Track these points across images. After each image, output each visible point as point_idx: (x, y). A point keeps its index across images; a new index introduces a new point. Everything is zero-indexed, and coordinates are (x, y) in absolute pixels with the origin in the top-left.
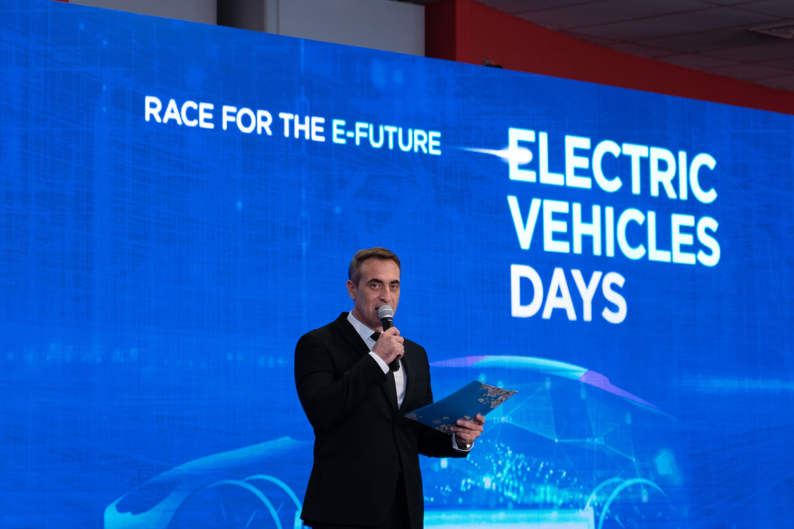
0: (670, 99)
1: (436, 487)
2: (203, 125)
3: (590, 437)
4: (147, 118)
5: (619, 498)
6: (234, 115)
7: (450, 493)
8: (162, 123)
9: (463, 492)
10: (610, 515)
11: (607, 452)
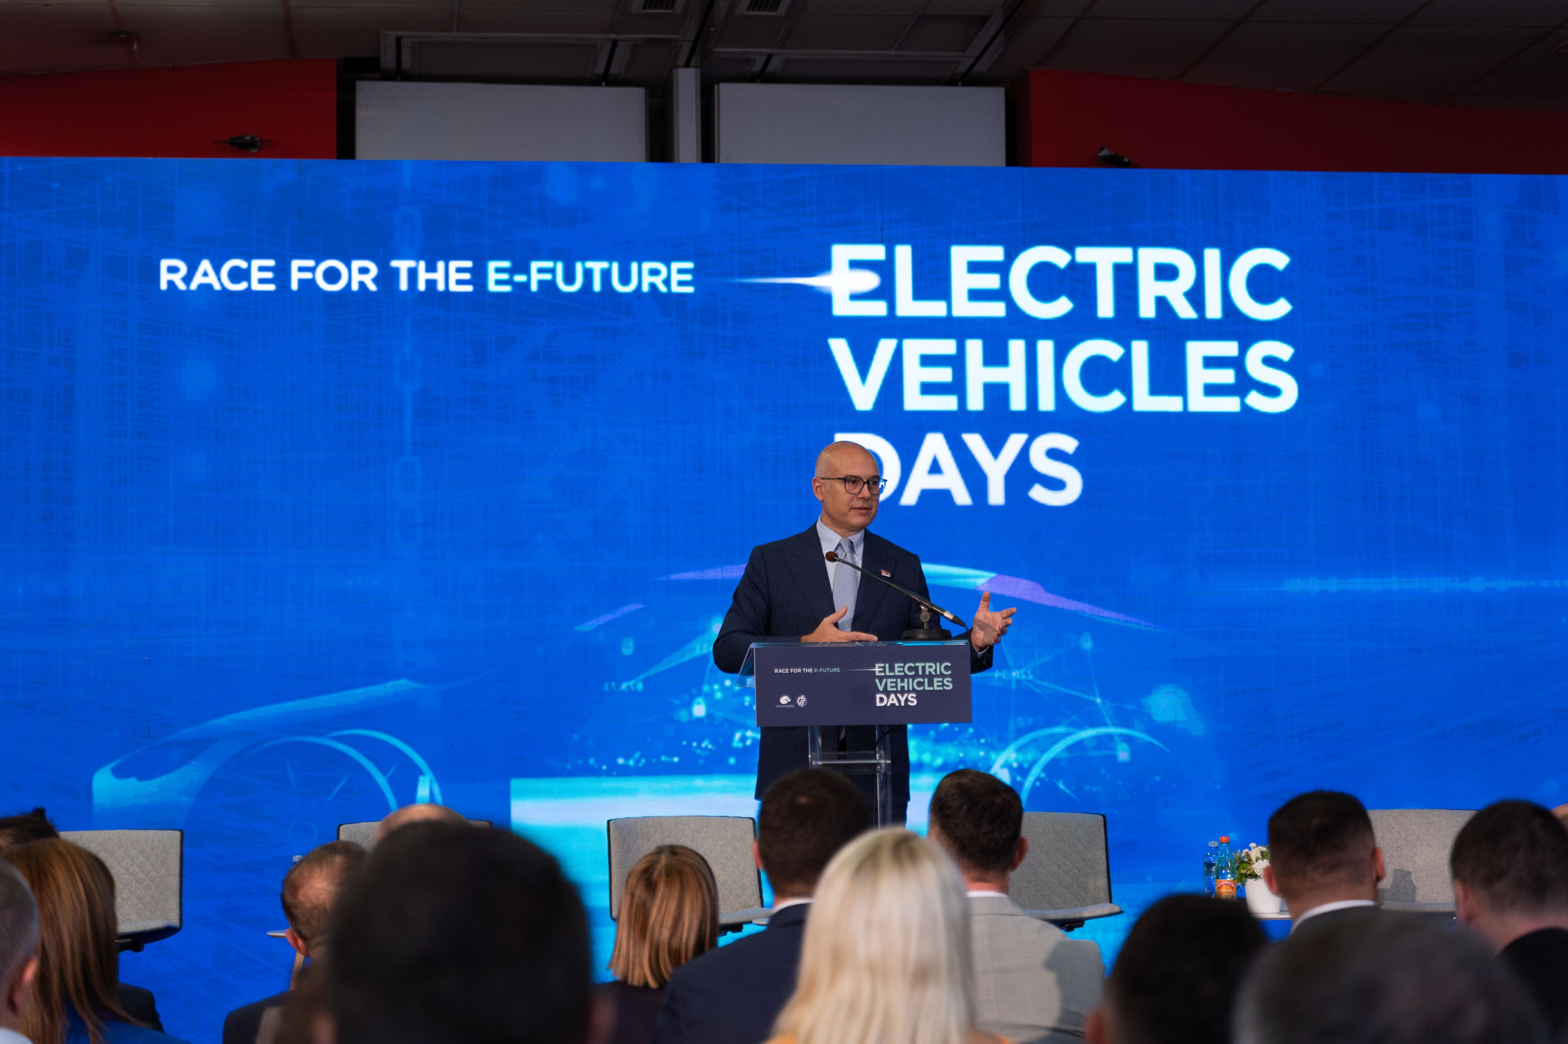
0: (1183, 176)
1: (684, 743)
2: (256, 286)
3: (1001, 670)
4: (164, 286)
5: (1065, 755)
6: (312, 270)
7: (710, 750)
8: (188, 291)
9: (737, 749)
10: (1046, 780)
11: (1037, 691)
